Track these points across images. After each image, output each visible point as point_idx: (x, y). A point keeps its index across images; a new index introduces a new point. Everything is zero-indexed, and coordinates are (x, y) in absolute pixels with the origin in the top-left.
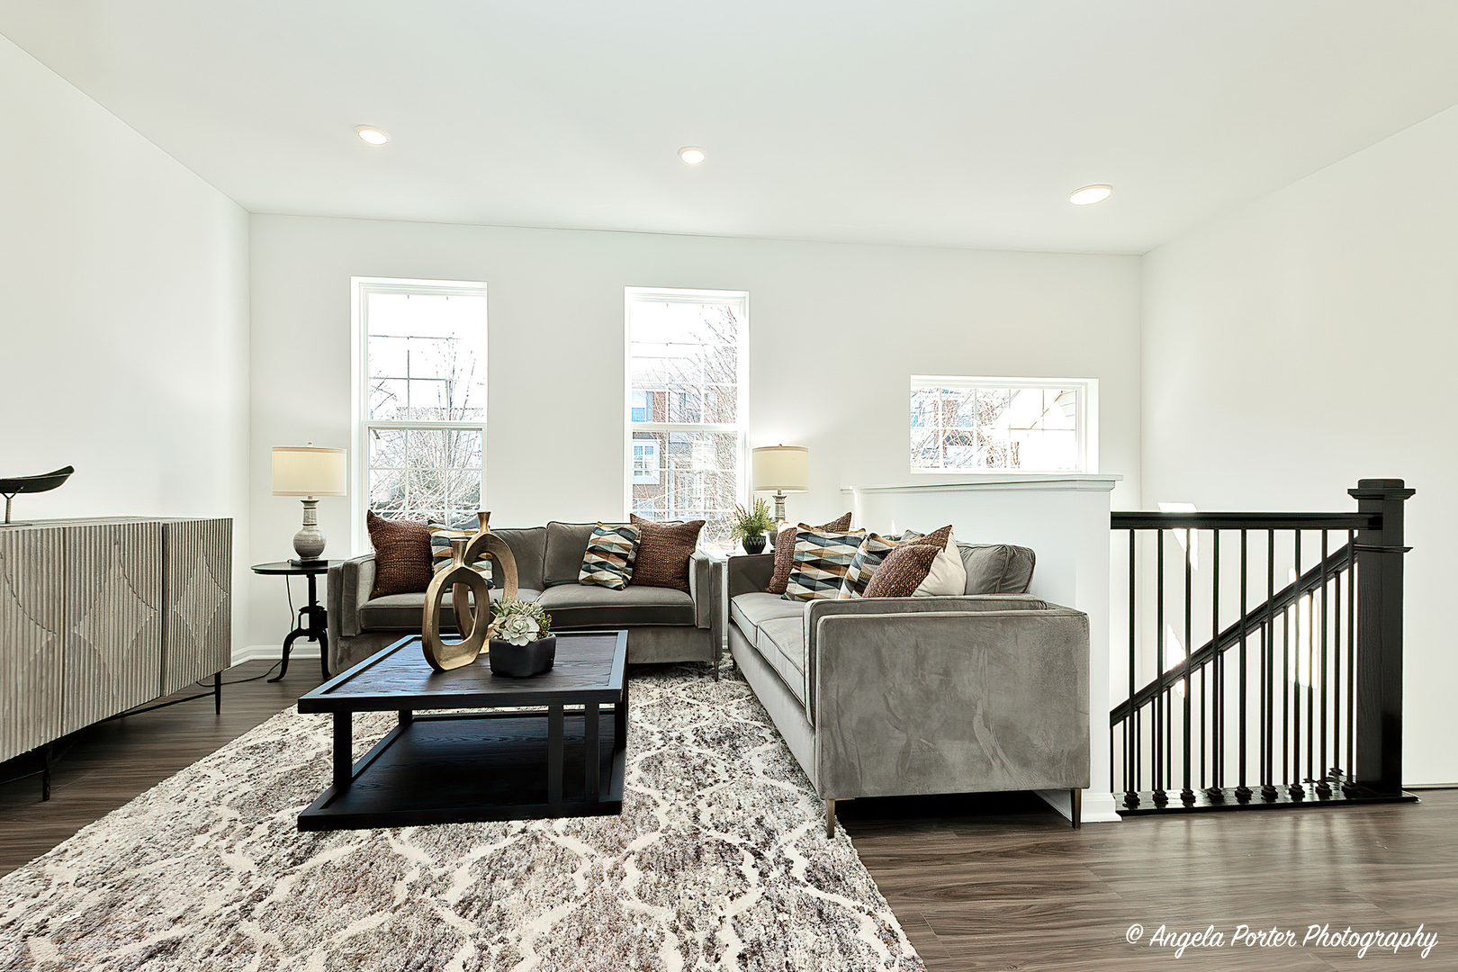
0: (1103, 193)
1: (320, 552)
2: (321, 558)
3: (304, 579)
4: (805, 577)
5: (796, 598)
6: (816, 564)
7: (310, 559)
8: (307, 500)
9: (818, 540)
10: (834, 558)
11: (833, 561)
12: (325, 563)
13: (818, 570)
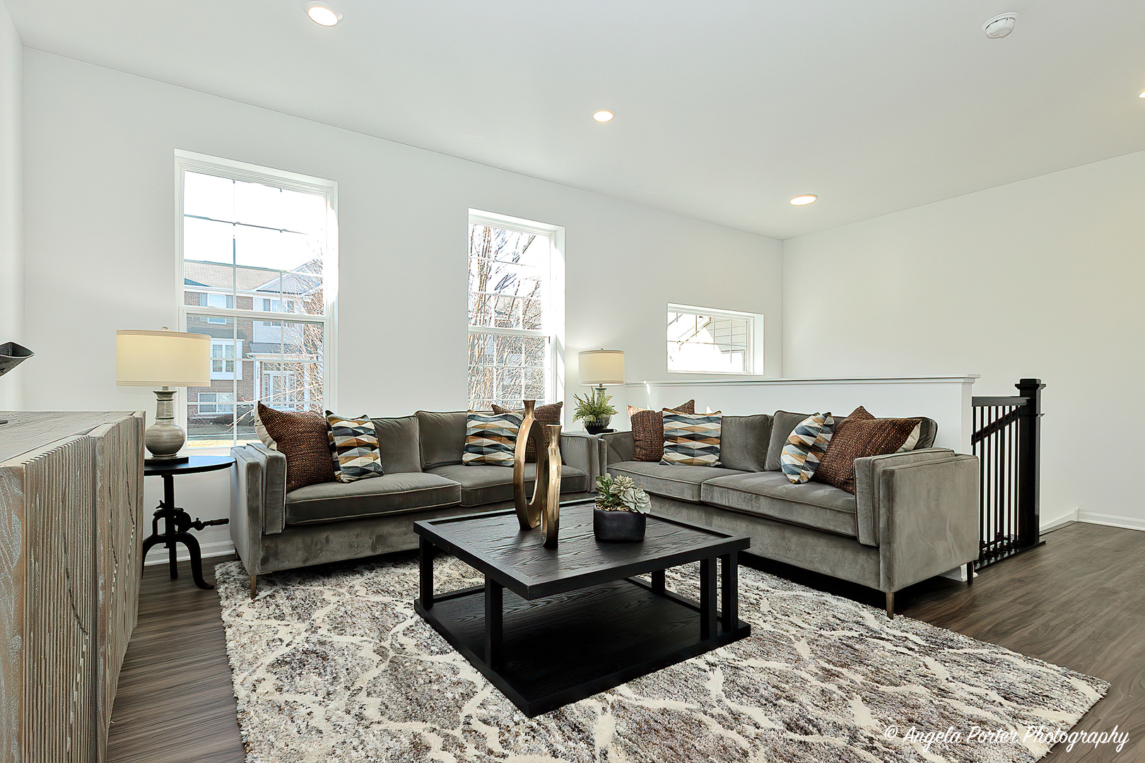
0: (811, 199)
1: (178, 448)
2: (180, 454)
3: (159, 480)
4: (683, 447)
5: (677, 463)
6: (692, 437)
7: (166, 458)
8: (161, 391)
9: (687, 421)
10: (706, 432)
11: (705, 435)
12: (185, 460)
13: (694, 442)
